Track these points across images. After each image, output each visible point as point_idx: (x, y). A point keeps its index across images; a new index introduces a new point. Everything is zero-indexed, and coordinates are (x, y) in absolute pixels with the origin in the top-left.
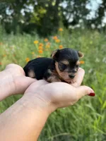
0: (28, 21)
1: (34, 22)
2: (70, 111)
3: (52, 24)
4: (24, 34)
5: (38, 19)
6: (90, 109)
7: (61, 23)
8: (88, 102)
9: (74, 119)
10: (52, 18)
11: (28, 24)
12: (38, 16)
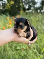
0: (4, 8)
1: (7, 8)
2: (25, 53)
3: (17, 10)
4: (2, 14)
5: (10, 7)
6: (36, 52)
7: (22, 9)
8: (34, 49)
9: (28, 57)
10: (17, 6)
11: (4, 9)
12: (9, 5)
